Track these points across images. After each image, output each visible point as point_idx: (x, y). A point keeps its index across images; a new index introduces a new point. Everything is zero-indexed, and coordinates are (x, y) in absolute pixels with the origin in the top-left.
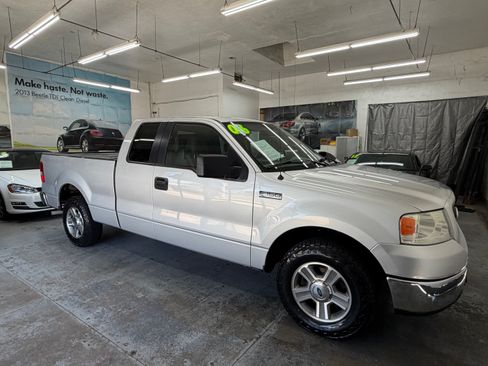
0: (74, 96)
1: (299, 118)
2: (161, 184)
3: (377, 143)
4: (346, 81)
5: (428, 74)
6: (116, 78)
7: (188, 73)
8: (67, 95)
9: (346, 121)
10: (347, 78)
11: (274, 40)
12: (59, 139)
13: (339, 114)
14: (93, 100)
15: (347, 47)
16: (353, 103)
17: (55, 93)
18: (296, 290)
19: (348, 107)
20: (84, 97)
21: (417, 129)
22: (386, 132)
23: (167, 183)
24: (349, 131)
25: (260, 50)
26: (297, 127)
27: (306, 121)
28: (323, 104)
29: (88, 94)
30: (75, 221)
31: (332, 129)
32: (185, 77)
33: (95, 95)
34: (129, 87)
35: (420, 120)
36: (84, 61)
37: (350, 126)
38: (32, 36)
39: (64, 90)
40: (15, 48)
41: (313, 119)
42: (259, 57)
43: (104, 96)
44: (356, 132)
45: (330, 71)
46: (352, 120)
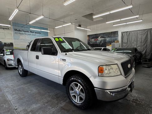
0: (31, 33)
1: (99, 37)
2: (37, 57)
3: (125, 45)
4: (114, 25)
5: (142, 21)
6: (44, 28)
8: (29, 33)
9: (115, 38)
11: (88, 12)
12: (27, 46)
13: (112, 36)
16: (117, 32)
17: (26, 33)
18: (71, 92)
19: (116, 33)
20: (34, 34)
21: (138, 39)
22: (127, 41)
24: (116, 41)
25: (84, 16)
26: (99, 41)
27: (102, 38)
28: (107, 33)
29: (35, 33)
30: (20, 69)
31: (110, 41)
32: (61, 26)
33: (37, 33)
34: (48, 30)
35: (140, 36)
36: (30, 23)
37: (116, 39)
39: (28, 32)
40: (11, 20)
41: (104, 38)
42: (84, 19)
43: (40, 33)
44: (118, 42)
45: (107, 21)
46: (117, 38)
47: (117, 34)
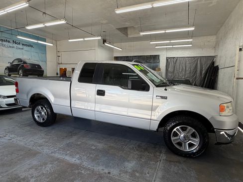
0: (15, 45)
2: (101, 93)
3: (170, 74)
4: (156, 46)
5: (191, 45)
6: (38, 37)
7: (83, 37)
8: (11, 45)
9: (155, 64)
10: (157, 45)
11: (127, 24)
13: (152, 61)
14: (25, 48)
15: (164, 32)
16: (158, 56)
17: (4, 43)
18: (173, 138)
19: (156, 58)
20: (21, 46)
21: (187, 69)
22: (174, 69)
23: (104, 92)
24: (157, 69)
25: (119, 29)
28: (145, 56)
29: (23, 45)
30: (40, 113)
32: (82, 40)
33: (26, 45)
35: (188, 65)
37: (157, 66)
38: (6, 12)
39: (9, 42)
42: (118, 32)
43: (32, 46)
44: (159, 69)
46: (157, 64)
47: (159, 58)
